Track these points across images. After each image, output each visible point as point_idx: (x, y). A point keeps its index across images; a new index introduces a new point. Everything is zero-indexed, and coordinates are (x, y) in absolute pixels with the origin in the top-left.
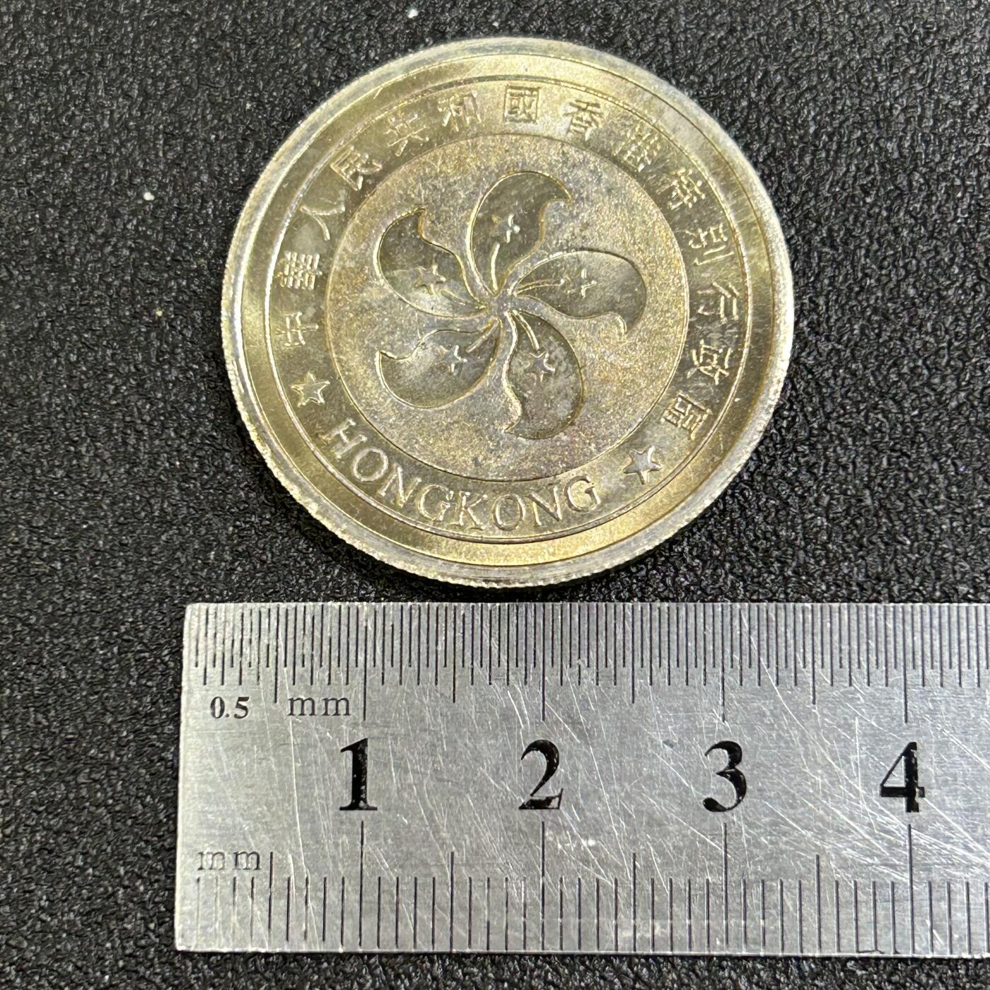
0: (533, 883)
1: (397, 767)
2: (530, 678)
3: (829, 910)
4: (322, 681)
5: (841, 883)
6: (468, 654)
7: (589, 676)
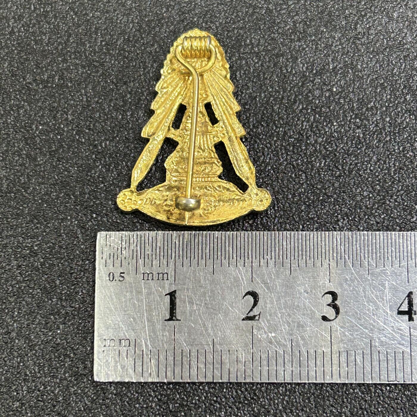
0: (248, 352)
1: (189, 302)
2: (246, 264)
3: (375, 363)
4: (156, 265)
5: (381, 352)
6: (219, 253)
7: (271, 263)
